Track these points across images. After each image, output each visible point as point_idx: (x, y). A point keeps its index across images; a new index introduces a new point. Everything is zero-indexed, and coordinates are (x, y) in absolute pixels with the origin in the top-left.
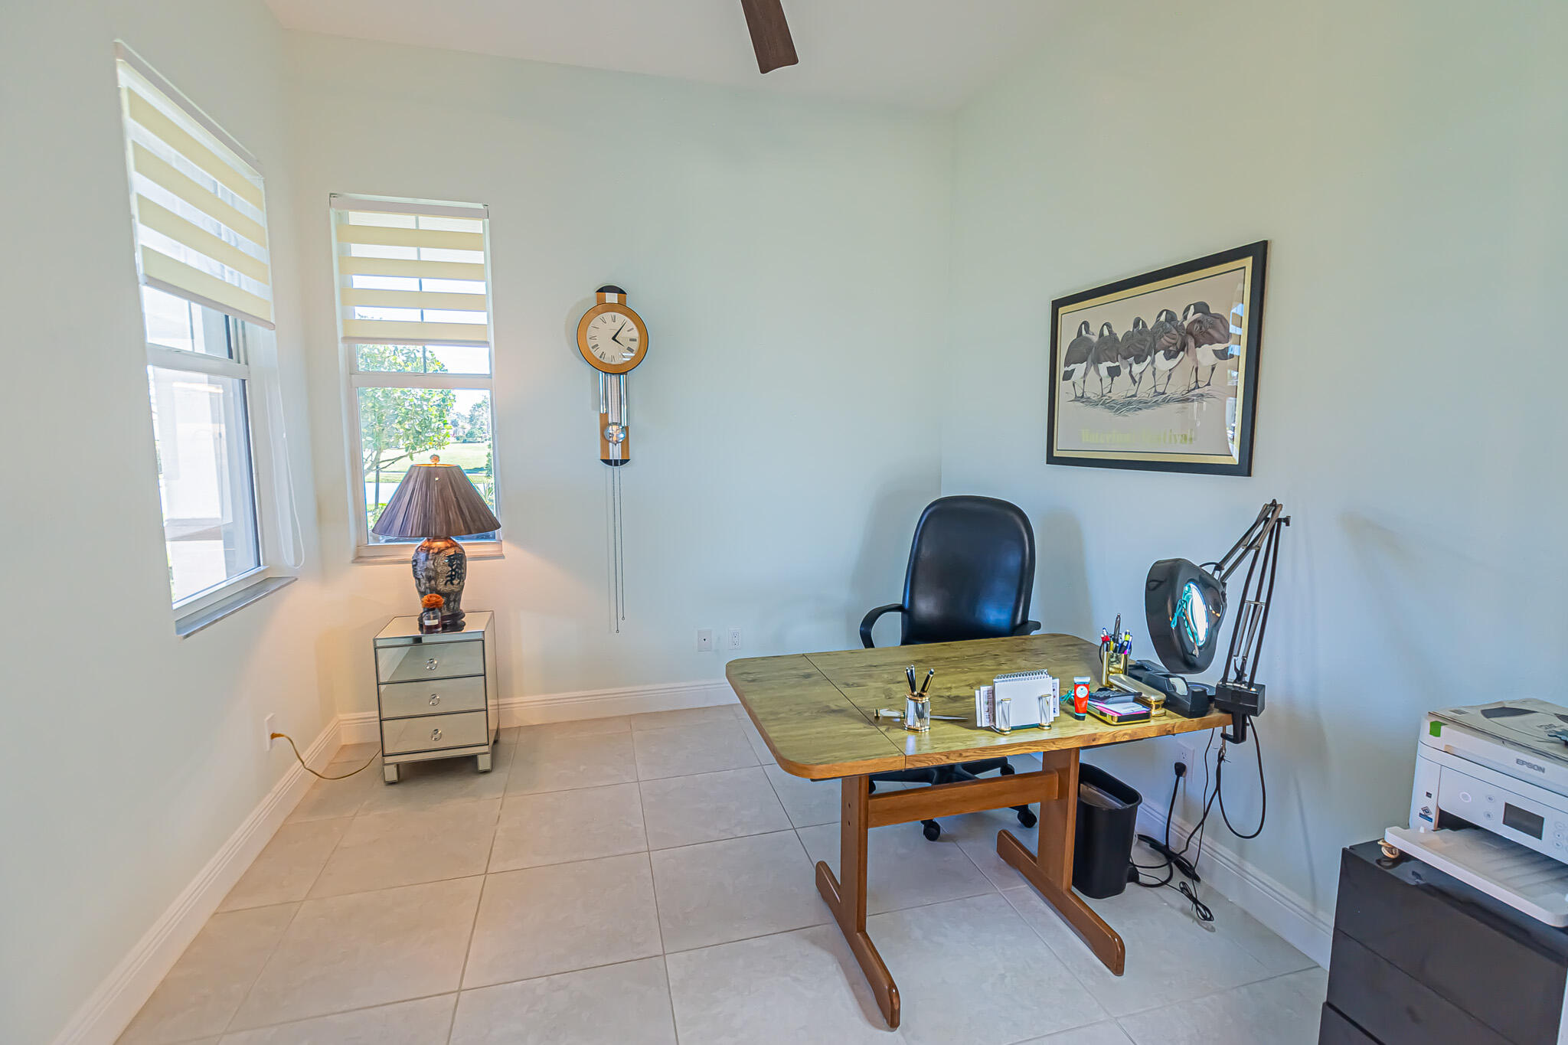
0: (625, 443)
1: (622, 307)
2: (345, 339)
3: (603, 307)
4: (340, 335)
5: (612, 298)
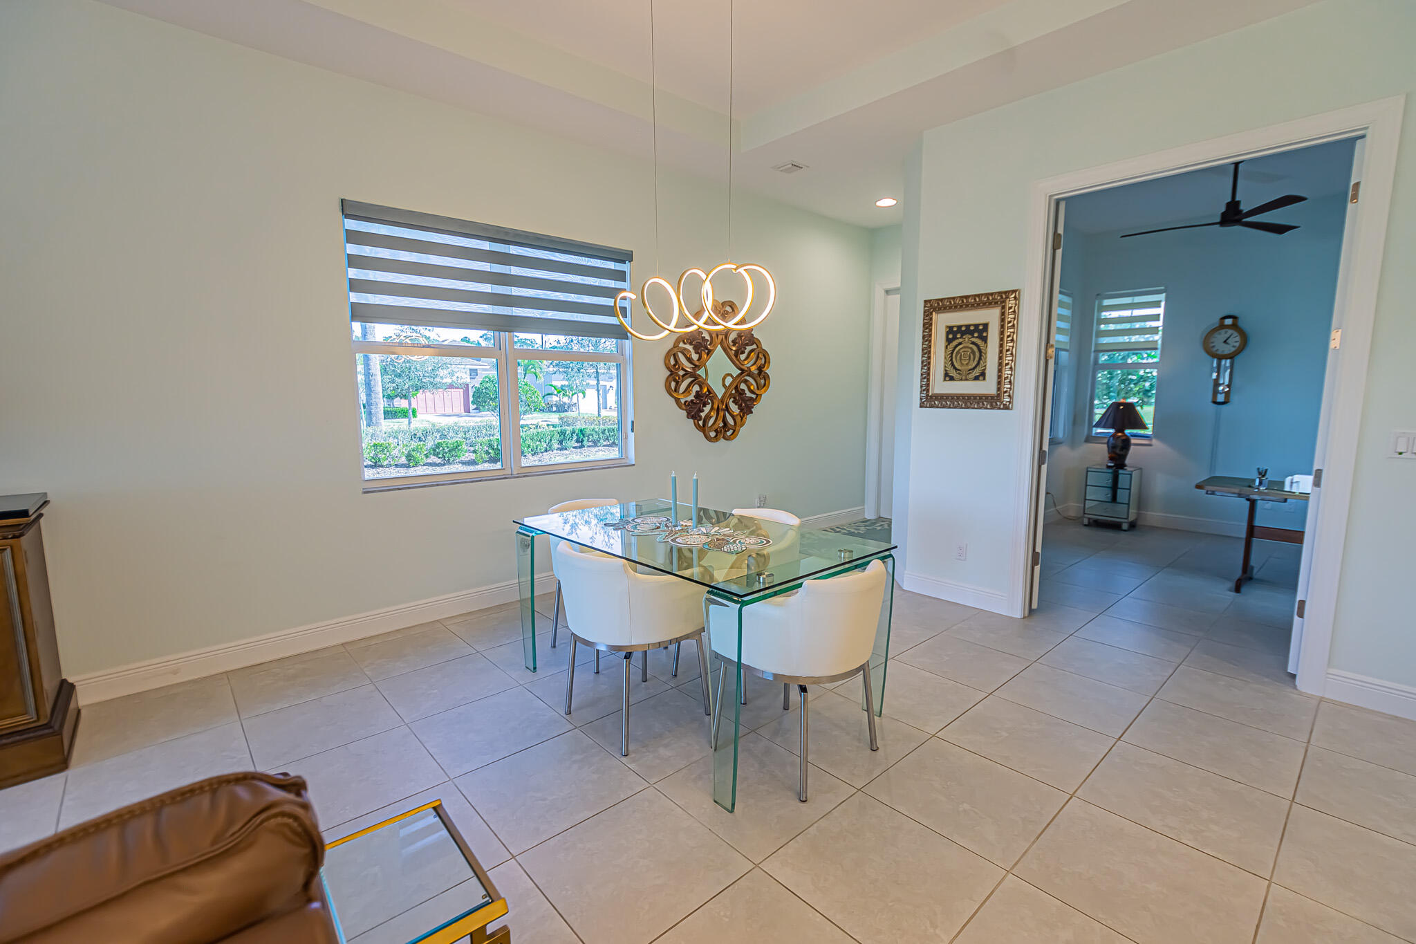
0: (1227, 394)
1: (1234, 326)
2: (1095, 351)
3: (1222, 326)
4: (1093, 349)
5: (1228, 322)
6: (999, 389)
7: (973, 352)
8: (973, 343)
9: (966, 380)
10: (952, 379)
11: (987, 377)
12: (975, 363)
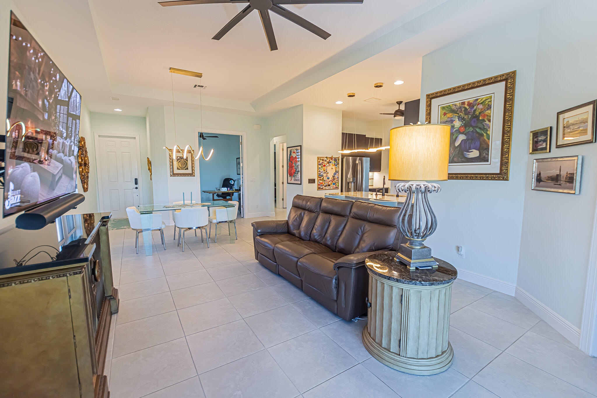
6: (192, 172)
7: (184, 163)
8: (184, 161)
9: (183, 170)
10: (179, 169)
11: (188, 169)
12: (185, 166)
